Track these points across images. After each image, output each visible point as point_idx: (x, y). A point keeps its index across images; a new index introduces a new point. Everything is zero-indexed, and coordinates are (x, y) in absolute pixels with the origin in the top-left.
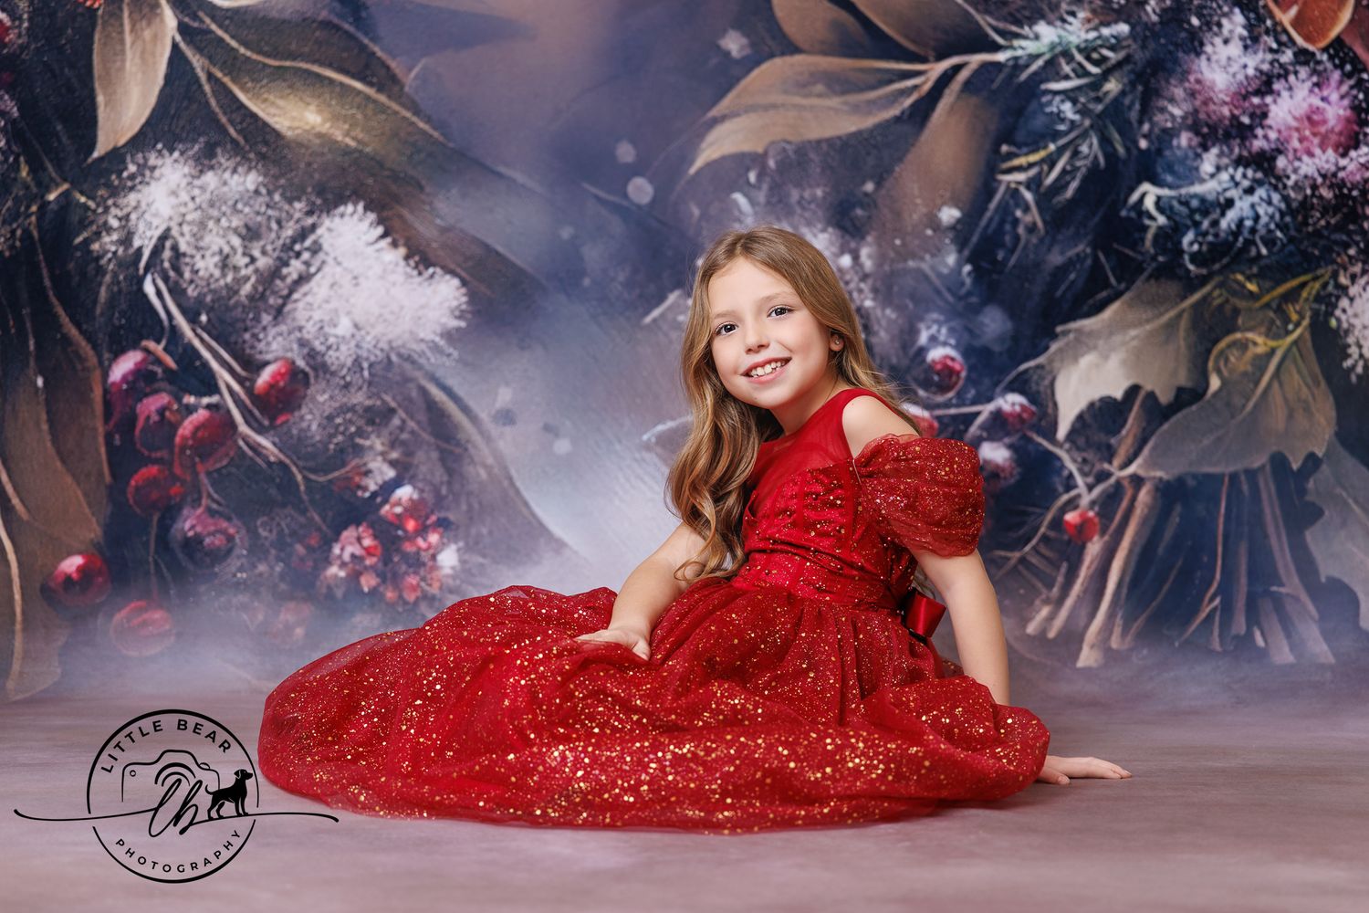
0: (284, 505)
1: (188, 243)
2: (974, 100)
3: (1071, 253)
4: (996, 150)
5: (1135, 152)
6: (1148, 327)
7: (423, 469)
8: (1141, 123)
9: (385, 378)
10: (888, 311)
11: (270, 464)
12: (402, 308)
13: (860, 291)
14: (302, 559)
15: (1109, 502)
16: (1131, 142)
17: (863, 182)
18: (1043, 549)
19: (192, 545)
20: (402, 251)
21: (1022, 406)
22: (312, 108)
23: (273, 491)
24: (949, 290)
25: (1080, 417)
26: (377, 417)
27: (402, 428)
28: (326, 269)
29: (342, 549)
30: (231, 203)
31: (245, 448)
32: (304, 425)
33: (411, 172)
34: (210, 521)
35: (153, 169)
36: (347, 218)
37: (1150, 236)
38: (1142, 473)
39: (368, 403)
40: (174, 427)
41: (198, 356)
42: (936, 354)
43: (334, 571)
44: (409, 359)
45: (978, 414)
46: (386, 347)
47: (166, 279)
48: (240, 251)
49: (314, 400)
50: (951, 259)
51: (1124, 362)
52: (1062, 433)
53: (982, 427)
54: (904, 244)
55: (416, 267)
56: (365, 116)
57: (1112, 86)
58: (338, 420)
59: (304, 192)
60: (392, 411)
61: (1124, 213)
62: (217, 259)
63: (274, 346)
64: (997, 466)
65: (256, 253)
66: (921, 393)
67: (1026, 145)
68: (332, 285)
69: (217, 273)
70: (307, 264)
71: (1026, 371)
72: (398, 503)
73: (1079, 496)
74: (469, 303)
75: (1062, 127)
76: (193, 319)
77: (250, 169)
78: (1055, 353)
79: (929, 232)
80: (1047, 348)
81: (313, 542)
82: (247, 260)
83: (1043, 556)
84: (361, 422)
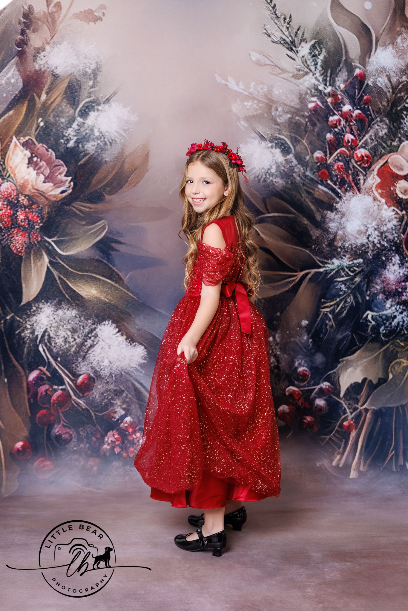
0: (88, 424)
1: (53, 334)
2: (312, 284)
3: (344, 335)
4: (320, 301)
5: (365, 301)
6: (369, 358)
7: (134, 411)
8: (367, 291)
9: (120, 380)
10: (285, 355)
11: (83, 409)
12: (125, 356)
13: (276, 349)
14: (95, 442)
15: (357, 418)
16: (363, 297)
17: (277, 313)
18: (337, 435)
19: (58, 437)
20: (125, 337)
21: (329, 386)
22: (94, 288)
23: (84, 419)
24: (305, 348)
25: (348, 389)
26: (118, 393)
27: (126, 397)
28: (100, 343)
29: (108, 439)
30: (67, 320)
31: (74, 404)
32: (94, 396)
33: (127, 310)
34: (64, 429)
35: (41, 308)
36: (106, 326)
37: (370, 328)
38: (368, 407)
39: (115, 388)
40: (51, 396)
41: (58, 372)
42: (301, 369)
43: (106, 446)
44: (128, 373)
45: (315, 389)
46: (120, 369)
47: (46, 346)
48: (70, 336)
49: (97, 387)
50: (305, 338)
51: (362, 370)
52: (342, 395)
53: (316, 394)
54: (290, 333)
55: (129, 342)
56: (111, 291)
57: (357, 279)
58: (105, 394)
59: (91, 317)
60: (123, 391)
61: (361, 321)
62: (63, 339)
63: (83, 369)
64: (321, 407)
65: (76, 337)
66: (296, 382)
67: (330, 299)
68: (102, 348)
69: (63, 344)
70: (93, 341)
71: (330, 374)
72: (126, 423)
73: (348, 416)
74: (147, 354)
75: (341, 293)
76: (55, 360)
77: (73, 309)
78: (339, 368)
79: (298, 329)
80: (337, 366)
81: (98, 436)
82: (73, 340)
83: (337, 437)
84: (113, 395)
